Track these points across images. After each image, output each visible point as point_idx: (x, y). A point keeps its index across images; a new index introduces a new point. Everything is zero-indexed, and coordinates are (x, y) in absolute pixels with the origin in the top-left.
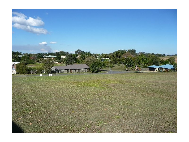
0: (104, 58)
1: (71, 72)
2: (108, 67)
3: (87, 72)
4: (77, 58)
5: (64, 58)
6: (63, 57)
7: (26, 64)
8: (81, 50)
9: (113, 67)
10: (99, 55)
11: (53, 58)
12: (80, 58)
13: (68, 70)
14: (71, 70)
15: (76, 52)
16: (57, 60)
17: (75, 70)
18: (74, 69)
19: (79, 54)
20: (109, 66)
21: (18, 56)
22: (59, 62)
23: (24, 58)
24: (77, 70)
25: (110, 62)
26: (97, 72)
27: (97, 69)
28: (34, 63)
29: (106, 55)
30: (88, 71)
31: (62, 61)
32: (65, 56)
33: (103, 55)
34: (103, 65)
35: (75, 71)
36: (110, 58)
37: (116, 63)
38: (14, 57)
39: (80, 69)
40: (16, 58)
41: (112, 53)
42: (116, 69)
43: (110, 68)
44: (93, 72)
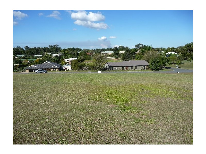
0: (170, 53)
1: (127, 69)
2: (175, 64)
3: (145, 69)
4: (137, 53)
5: (123, 54)
6: (122, 52)
7: (83, 60)
8: (142, 44)
9: (182, 63)
10: (164, 49)
11: (110, 54)
12: (140, 53)
13: (123, 67)
14: (127, 67)
15: (136, 46)
16: (114, 55)
17: (132, 66)
18: (130, 66)
19: (139, 49)
20: (176, 62)
21: (77, 52)
22: (116, 58)
23: (82, 54)
24: (134, 68)
25: (178, 57)
26: (158, 70)
27: (159, 66)
28: (90, 59)
29: (173, 50)
30: (147, 69)
31: (120, 57)
32: (123, 51)
33: (169, 49)
34: (167, 61)
35: (132, 68)
36: (178, 53)
37: (186, 59)
38: (73, 53)
39: (137, 66)
40: (75, 54)
41: (181, 47)
42: (185, 67)
43: (176, 65)
44: (153, 70)
